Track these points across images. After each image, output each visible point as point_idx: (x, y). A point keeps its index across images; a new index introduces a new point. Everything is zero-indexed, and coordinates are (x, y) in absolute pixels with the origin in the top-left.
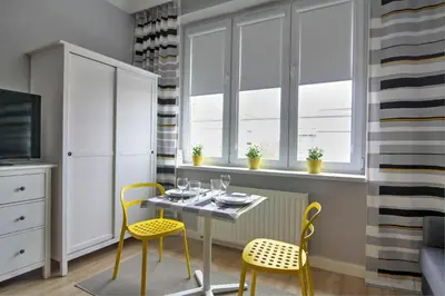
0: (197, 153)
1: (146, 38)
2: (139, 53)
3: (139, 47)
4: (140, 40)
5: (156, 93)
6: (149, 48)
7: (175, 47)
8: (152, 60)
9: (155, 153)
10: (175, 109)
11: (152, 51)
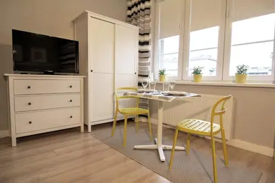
0: (162, 73)
1: (133, 6)
2: (129, 16)
3: (129, 13)
4: (130, 8)
5: (138, 38)
6: (134, 12)
7: (149, 9)
8: (136, 19)
9: (137, 74)
10: (149, 48)
11: (136, 14)
